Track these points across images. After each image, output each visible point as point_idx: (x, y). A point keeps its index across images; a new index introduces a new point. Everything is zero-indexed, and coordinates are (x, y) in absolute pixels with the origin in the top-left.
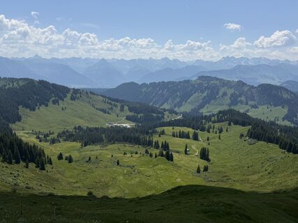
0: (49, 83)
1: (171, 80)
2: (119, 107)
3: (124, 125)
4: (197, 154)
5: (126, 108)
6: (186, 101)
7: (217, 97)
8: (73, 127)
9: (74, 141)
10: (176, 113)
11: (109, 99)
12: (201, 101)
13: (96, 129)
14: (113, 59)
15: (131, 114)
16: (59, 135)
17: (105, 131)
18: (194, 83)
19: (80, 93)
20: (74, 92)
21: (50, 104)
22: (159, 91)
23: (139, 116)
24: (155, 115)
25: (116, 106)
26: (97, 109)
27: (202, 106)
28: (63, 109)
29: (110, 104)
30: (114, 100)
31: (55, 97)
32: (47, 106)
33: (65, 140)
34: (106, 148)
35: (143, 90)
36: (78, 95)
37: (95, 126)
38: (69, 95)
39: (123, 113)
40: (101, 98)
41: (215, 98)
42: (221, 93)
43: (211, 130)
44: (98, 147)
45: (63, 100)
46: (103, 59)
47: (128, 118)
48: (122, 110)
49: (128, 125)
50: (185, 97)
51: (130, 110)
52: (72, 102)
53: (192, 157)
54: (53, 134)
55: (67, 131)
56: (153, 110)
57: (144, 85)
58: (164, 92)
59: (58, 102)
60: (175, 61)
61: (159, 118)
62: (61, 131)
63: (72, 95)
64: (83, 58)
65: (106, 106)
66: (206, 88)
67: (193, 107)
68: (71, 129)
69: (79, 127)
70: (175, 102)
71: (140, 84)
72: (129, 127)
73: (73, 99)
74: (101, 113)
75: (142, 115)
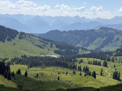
0: (5, 27)
1: (82, 29)
2: (49, 45)
3: (53, 56)
4: (109, 76)
5: (54, 45)
6: (92, 43)
7: (113, 41)
8: (21, 56)
9: (23, 64)
10: (86, 50)
11: (43, 39)
12: (102, 43)
13: (36, 57)
14: (44, 16)
15: (57, 49)
16: (12, 60)
17: (42, 59)
18: (97, 31)
19: (25, 35)
20: (21, 34)
21: (6, 41)
22: (74, 36)
23: (63, 51)
24: (73, 51)
25: (48, 44)
26: (36, 45)
27: (102, 46)
28: (14, 44)
29: (44, 42)
30: (46, 40)
31: (9, 36)
32: (4, 42)
33: (17, 64)
34: (45, 69)
35: (64, 35)
36: (24, 36)
37: (35, 56)
38: (18, 36)
39: (52, 49)
40: (38, 39)
41: (111, 42)
42: (115, 38)
43: (115, 61)
44: (39, 68)
45: (14, 39)
46: (38, 16)
47: (56, 52)
48: (51, 46)
49: (56, 56)
50: (91, 41)
51: (57, 47)
52: (20, 40)
53: (107, 78)
54: (8, 59)
55: (17, 58)
56: (72, 47)
57: (64, 32)
58: (78, 37)
59: (11, 40)
60: (83, 18)
61: (75, 53)
62: (13, 58)
63: (20, 35)
64: (25, 15)
65: (41, 44)
66: (105, 35)
67: (96, 47)
68: (19, 57)
69: (25, 56)
70: (85, 43)
71: (62, 31)
72: (56, 57)
73: (20, 38)
74: (38, 48)
75: (64, 50)
